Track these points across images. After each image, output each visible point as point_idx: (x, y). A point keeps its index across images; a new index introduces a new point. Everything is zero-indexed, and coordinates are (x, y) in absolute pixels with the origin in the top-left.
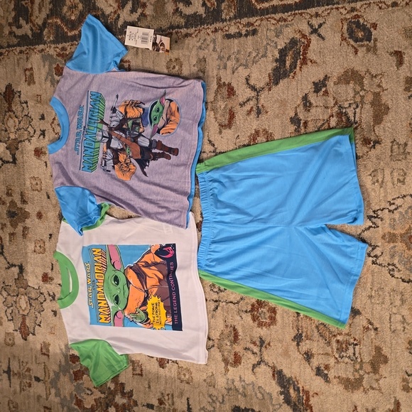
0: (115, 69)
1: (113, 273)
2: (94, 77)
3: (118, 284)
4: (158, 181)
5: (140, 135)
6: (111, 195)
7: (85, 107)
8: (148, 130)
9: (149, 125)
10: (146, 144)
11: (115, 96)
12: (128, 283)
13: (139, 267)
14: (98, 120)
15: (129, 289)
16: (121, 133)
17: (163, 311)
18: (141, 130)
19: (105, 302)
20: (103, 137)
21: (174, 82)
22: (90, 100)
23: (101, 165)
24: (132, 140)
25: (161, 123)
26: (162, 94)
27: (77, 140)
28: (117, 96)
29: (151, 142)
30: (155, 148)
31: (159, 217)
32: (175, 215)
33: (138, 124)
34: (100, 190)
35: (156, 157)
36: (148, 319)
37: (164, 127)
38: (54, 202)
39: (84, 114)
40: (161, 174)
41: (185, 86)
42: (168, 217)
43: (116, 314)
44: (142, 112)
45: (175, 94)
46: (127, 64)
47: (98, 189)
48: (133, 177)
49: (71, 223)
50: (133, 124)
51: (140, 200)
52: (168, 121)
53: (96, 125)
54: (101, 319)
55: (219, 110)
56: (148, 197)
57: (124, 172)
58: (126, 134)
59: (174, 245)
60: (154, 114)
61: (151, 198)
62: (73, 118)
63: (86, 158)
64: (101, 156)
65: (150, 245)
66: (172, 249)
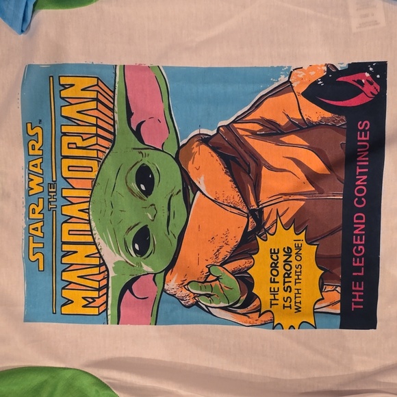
1: (136, 156)
3: (148, 192)
12: (189, 187)
13: (239, 139)
15: (189, 206)
17: (311, 273)
19: (92, 249)
36: (252, 297)
43: (128, 286)
54: (69, 302)
59: (381, 68)
65: (290, 67)
66: (371, 79)
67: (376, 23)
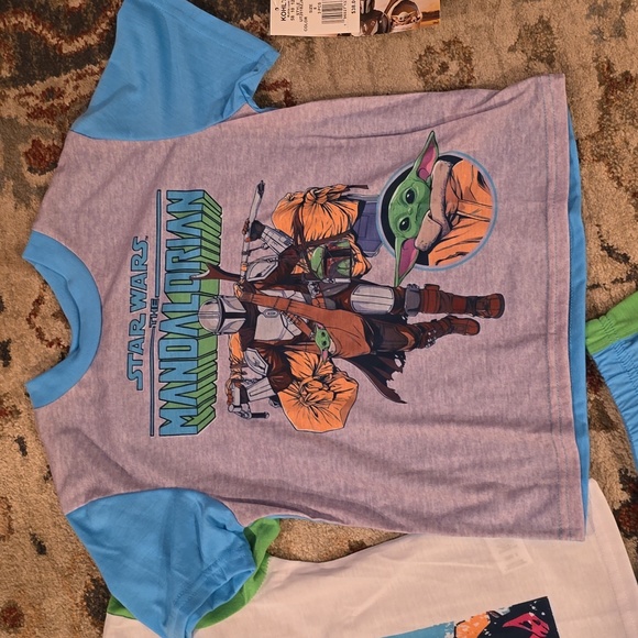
0: (250, 107)
2: (172, 149)
4: (445, 410)
5: (357, 282)
6: (280, 490)
7: (152, 241)
8: (384, 263)
9: (385, 247)
10: (383, 302)
11: (253, 188)
14: (201, 271)
16: (289, 293)
18: (358, 268)
20: (225, 315)
21: (459, 103)
22: (165, 217)
23: (231, 400)
24: (331, 303)
25: (426, 232)
26: (423, 145)
27: (133, 348)
28: (261, 188)
29: (399, 295)
30: (416, 311)
31: (475, 519)
32: (530, 501)
33: (348, 253)
34: (238, 481)
35: (423, 336)
37: (439, 240)
38: (63, 560)
39: (151, 263)
40: (452, 382)
41: (503, 104)
42: (506, 515)
44: (355, 214)
45: (471, 133)
46: (281, 91)
47: (227, 479)
48: (355, 413)
49: (143, 614)
50: (326, 256)
51: (394, 482)
52: (451, 219)
53: (195, 287)
55: (624, 153)
56: (414, 467)
57: (316, 406)
58: (305, 292)
59: (543, 604)
60: (397, 211)
61: (427, 466)
62: (114, 282)
63: (170, 395)
64: (224, 373)
65: (452, 623)
66: (537, 619)
67: (522, 562)
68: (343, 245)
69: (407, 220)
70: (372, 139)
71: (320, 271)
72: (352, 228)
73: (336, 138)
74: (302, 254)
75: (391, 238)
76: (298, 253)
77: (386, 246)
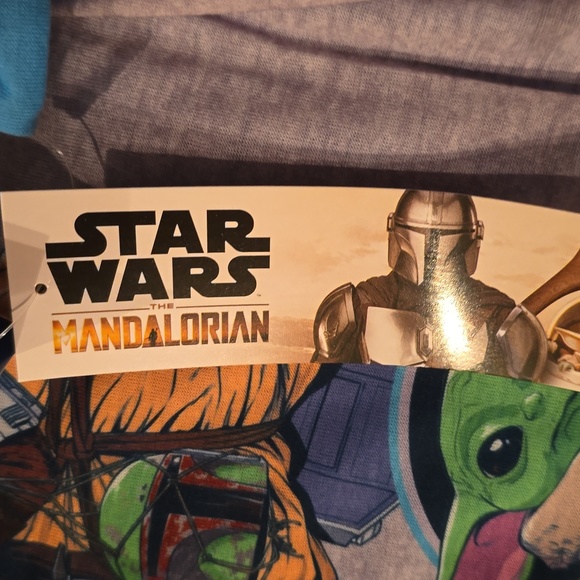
33: (253, 512)
68: (240, 475)
69: (513, 437)
70: (439, 82)
71: (133, 551)
72: (287, 414)
73: (283, 42)
74: (68, 477)
75: (436, 495)
76: (54, 470)
77: (409, 518)
